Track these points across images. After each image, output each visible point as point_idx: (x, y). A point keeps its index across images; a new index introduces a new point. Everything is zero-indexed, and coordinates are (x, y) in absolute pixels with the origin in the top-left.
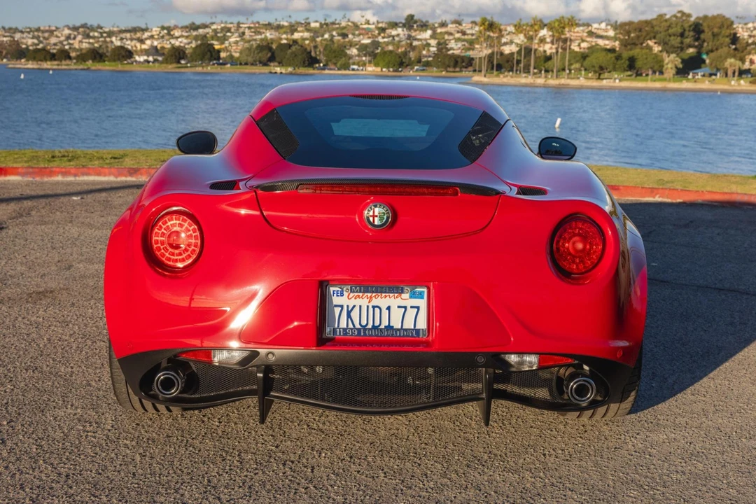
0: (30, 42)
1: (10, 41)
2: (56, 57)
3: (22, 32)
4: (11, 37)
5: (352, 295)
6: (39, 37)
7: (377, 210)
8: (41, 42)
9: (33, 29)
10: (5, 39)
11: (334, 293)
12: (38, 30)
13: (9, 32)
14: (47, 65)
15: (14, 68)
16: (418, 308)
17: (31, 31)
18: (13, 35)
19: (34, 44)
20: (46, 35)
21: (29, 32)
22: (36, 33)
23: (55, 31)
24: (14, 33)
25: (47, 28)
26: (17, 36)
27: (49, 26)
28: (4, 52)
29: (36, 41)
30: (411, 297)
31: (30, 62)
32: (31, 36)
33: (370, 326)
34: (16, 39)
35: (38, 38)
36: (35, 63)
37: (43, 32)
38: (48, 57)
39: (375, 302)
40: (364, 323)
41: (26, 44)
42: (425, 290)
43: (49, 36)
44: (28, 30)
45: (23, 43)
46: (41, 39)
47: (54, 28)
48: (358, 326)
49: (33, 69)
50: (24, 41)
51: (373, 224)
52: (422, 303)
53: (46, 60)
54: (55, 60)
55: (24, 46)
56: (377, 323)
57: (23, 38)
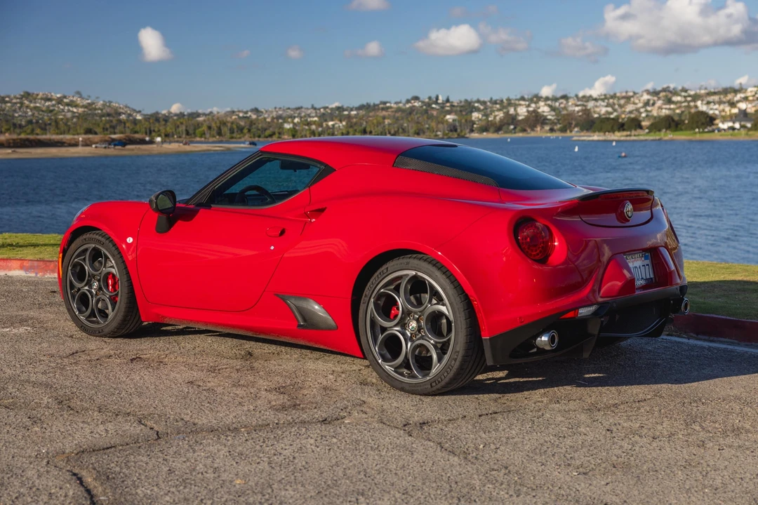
0: (603, 110)
1: (582, 110)
2: (625, 127)
3: (596, 100)
4: (583, 105)
6: (614, 104)
8: (615, 110)
9: (608, 96)
10: (577, 109)
12: (614, 97)
13: (582, 101)
14: (618, 136)
15: (579, 140)
17: (606, 98)
18: (585, 104)
19: (608, 113)
20: (622, 102)
21: (603, 100)
22: (611, 101)
23: (632, 97)
24: (587, 101)
25: (624, 94)
26: (590, 105)
27: (627, 92)
28: (574, 123)
29: (610, 109)
31: (597, 133)
32: (605, 104)
34: (589, 108)
35: (612, 106)
36: (602, 134)
37: (619, 99)
38: (615, 127)
41: (599, 114)
43: (625, 102)
44: (603, 97)
45: (595, 112)
46: (616, 107)
47: (631, 94)
49: (599, 141)
50: (597, 110)
53: (612, 130)
54: (624, 130)
55: (596, 116)
57: (596, 106)
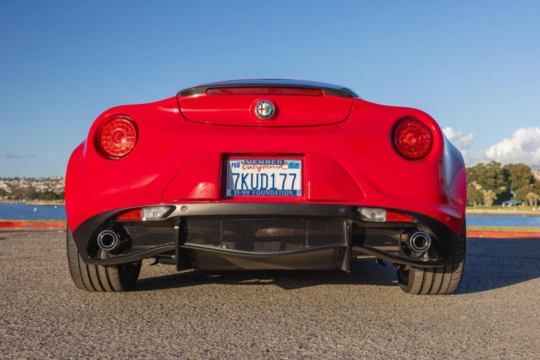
0: (42, 187)
1: (29, 187)
2: (60, 197)
3: (37, 181)
4: (29, 184)
5: (246, 166)
6: (49, 184)
7: (264, 105)
8: (50, 188)
9: (45, 179)
10: (25, 186)
11: (232, 165)
12: (48, 179)
13: (28, 181)
14: (53, 203)
15: (30, 205)
16: (295, 175)
17: (43, 180)
18: (31, 183)
19: (45, 189)
20: (54, 183)
21: (42, 181)
22: (47, 182)
23: (60, 180)
24: (32, 181)
25: (55, 178)
26: (34, 184)
27: (57, 177)
28: (24, 195)
29: (46, 187)
30: (289, 167)
31: (42, 201)
32: (43, 184)
33: (259, 188)
34: (33, 186)
35: (48, 185)
36: (45, 201)
37: (52, 181)
38: (54, 197)
39: (263, 171)
40: (255, 186)
41: (39, 189)
42: (300, 162)
43: (56, 183)
44: (42, 180)
45: (37, 189)
46: (50, 185)
47: (59, 178)
48: (250, 188)
49: (43, 205)
50: (38, 187)
51: (261, 116)
52: (298, 172)
53: (52, 199)
54: (59, 199)
55: (38, 191)
56: (264, 186)
57: (38, 185)
